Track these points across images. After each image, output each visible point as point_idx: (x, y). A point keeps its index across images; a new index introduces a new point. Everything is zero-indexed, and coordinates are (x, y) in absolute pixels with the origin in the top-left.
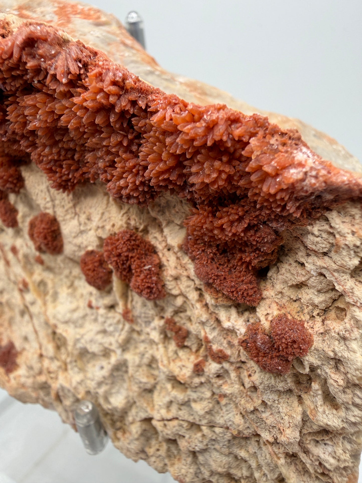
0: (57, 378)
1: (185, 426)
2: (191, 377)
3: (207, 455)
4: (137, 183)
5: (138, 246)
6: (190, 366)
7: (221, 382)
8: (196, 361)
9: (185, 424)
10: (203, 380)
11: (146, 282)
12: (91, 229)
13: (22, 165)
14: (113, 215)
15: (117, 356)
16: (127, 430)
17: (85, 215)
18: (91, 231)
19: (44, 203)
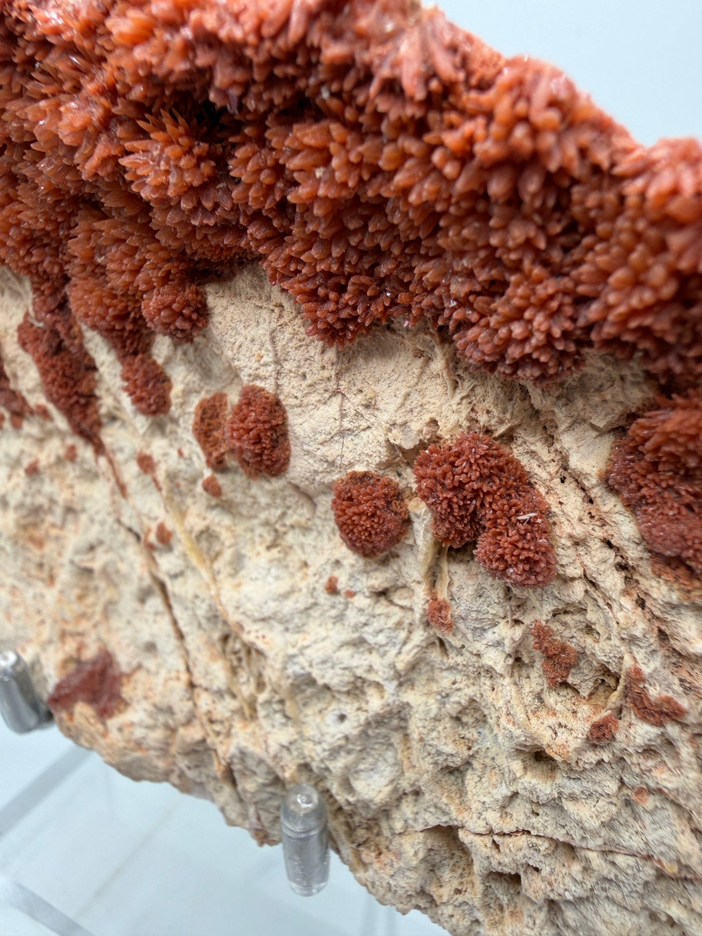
0: (228, 735)
1: (542, 849)
2: (579, 751)
3: (587, 910)
4: (557, 332)
5: (501, 469)
6: (581, 727)
7: (650, 763)
8: (596, 719)
9: (544, 845)
10: (606, 756)
11: (523, 549)
12: (369, 427)
13: (211, 281)
14: (432, 400)
15: (386, 696)
16: (387, 848)
17: (360, 397)
18: (368, 432)
19: (256, 365)
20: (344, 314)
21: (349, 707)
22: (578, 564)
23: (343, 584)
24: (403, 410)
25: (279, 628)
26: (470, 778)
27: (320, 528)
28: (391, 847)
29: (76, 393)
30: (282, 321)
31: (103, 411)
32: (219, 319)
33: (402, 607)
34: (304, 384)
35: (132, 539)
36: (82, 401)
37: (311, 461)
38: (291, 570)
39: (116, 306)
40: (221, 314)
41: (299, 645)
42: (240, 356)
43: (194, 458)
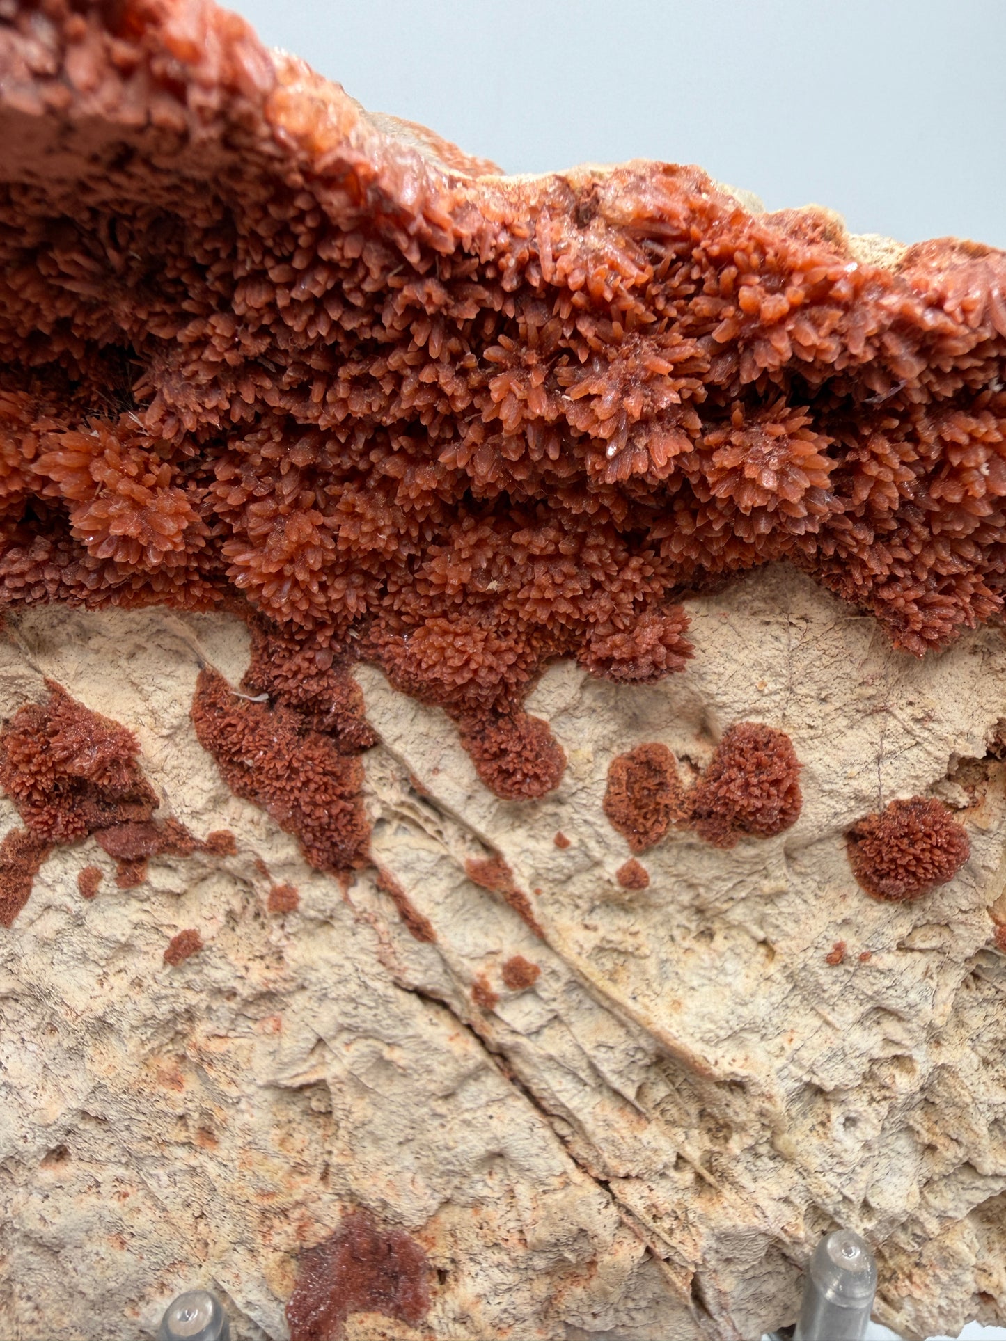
12: (918, 743)
14: (994, 698)
15: (918, 1067)
16: (917, 1265)
17: (909, 710)
18: (915, 750)
19: (756, 697)
21: (858, 1104)
23: (854, 946)
24: (966, 715)
25: (755, 1038)
27: (800, 887)
28: (924, 1261)
29: (342, 796)
30: (809, 636)
31: (376, 812)
32: (704, 645)
34: (828, 708)
36: (349, 806)
37: (832, 803)
40: (707, 638)
41: (788, 1052)
42: (730, 689)
43: (592, 844)
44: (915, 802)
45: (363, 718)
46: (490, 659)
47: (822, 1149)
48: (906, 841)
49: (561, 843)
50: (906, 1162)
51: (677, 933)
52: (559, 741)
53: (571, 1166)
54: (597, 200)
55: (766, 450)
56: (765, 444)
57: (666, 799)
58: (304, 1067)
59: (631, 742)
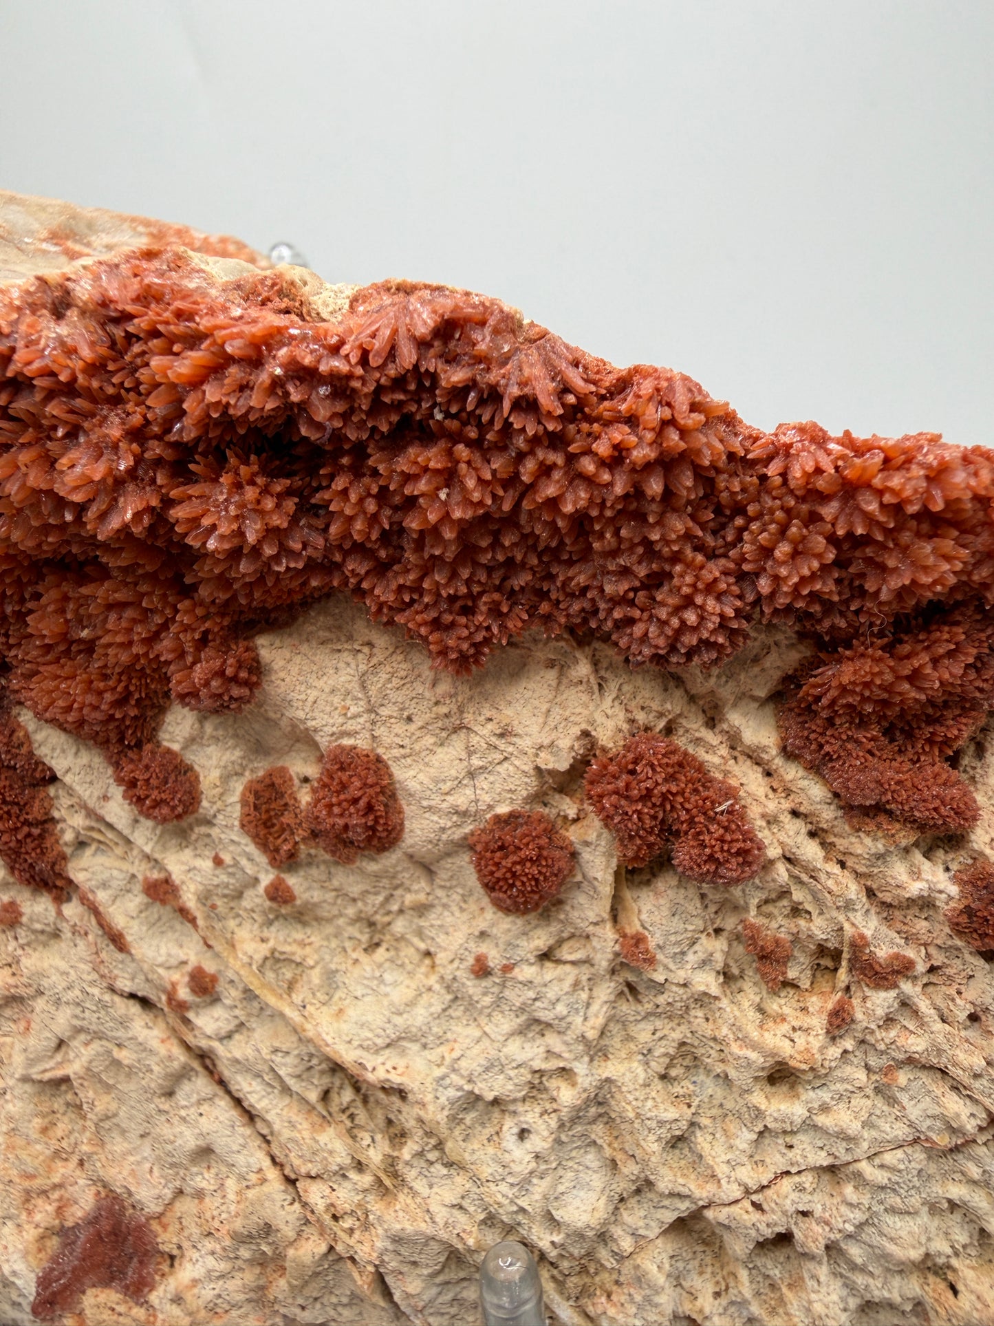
1: (807, 1185)
2: (822, 1049)
3: (870, 1234)
6: (818, 1022)
7: (893, 1033)
8: (830, 1006)
9: (808, 1180)
10: (849, 1044)
11: (732, 841)
12: (506, 759)
13: (261, 632)
14: (577, 710)
15: (580, 1080)
16: (617, 1282)
17: (490, 726)
18: (506, 765)
19: (341, 720)
20: (479, 638)
21: (530, 1116)
22: (776, 844)
23: (495, 958)
24: (547, 728)
25: (415, 1047)
26: (701, 1140)
27: (445, 900)
28: (622, 1279)
29: (26, 823)
30: (374, 661)
31: (69, 836)
32: (282, 675)
33: (573, 963)
34: (412, 727)
35: (135, 1008)
36: (36, 831)
37: (435, 818)
38: (409, 967)
39: (114, 689)
40: (283, 668)
41: (448, 1061)
42: (316, 714)
43: (244, 862)
44: (513, 817)
45: (31, 754)
46: (90, 699)
47: (496, 1160)
48: (498, 854)
49: (218, 862)
50: (595, 1176)
51: (348, 944)
52: (196, 767)
53: (267, 1162)
54: (67, 292)
55: (221, 498)
56: (222, 493)
57: (287, 819)
58: (51, 1064)
59: (261, 768)
